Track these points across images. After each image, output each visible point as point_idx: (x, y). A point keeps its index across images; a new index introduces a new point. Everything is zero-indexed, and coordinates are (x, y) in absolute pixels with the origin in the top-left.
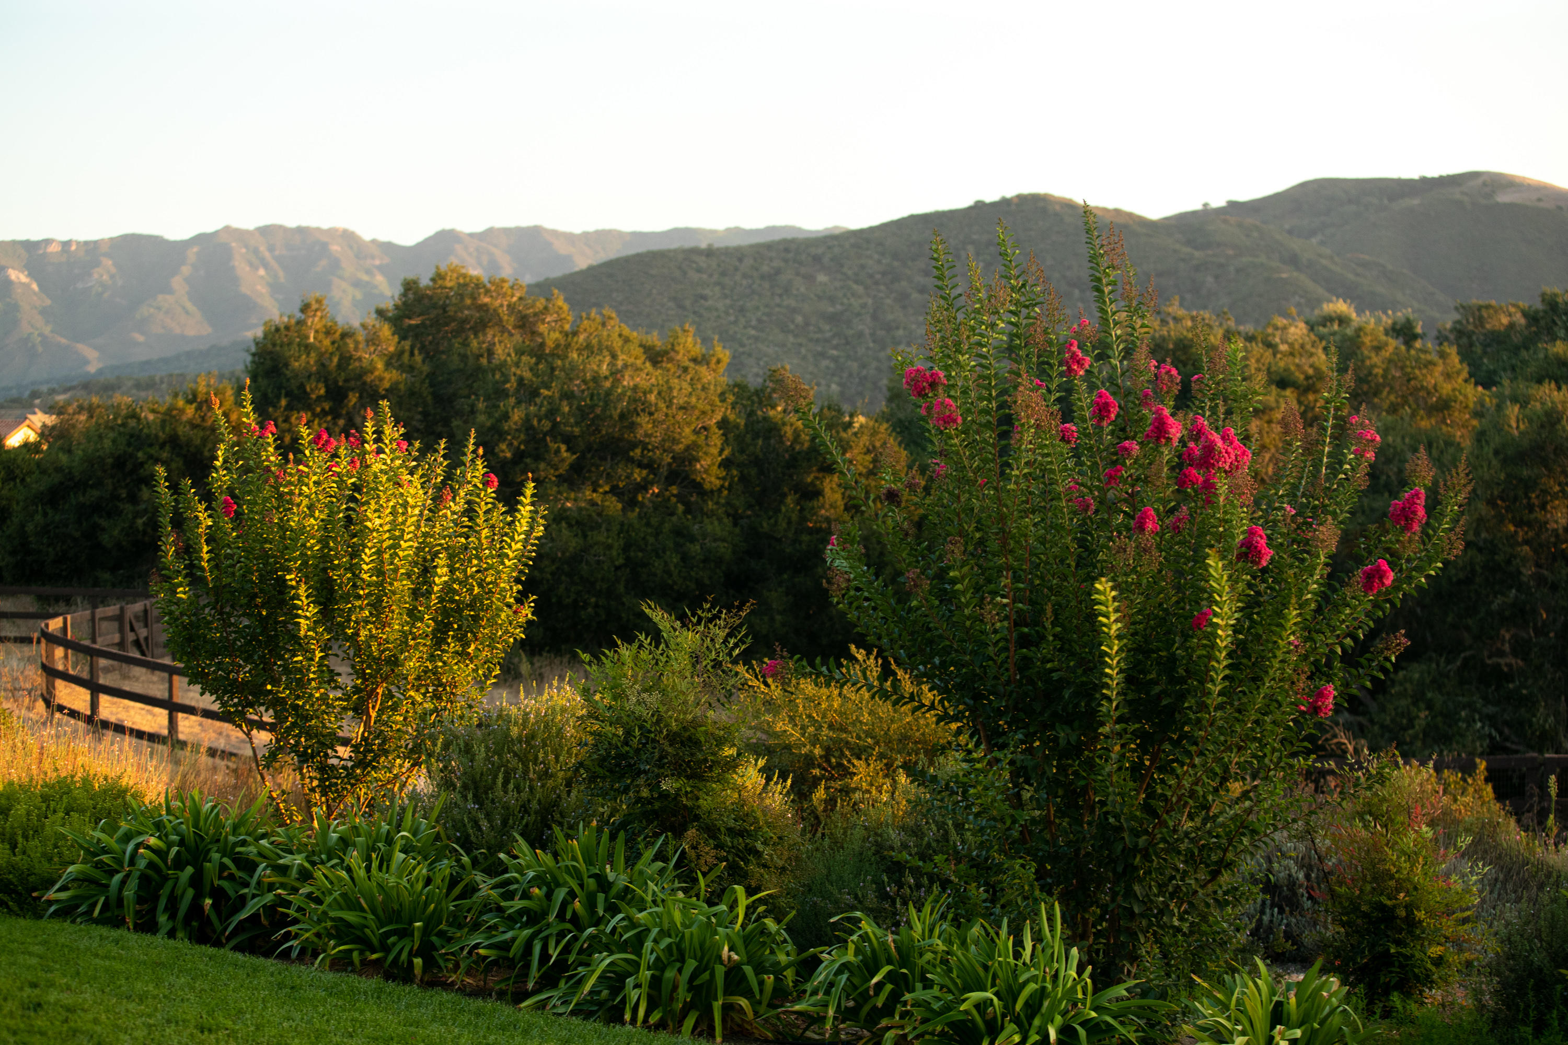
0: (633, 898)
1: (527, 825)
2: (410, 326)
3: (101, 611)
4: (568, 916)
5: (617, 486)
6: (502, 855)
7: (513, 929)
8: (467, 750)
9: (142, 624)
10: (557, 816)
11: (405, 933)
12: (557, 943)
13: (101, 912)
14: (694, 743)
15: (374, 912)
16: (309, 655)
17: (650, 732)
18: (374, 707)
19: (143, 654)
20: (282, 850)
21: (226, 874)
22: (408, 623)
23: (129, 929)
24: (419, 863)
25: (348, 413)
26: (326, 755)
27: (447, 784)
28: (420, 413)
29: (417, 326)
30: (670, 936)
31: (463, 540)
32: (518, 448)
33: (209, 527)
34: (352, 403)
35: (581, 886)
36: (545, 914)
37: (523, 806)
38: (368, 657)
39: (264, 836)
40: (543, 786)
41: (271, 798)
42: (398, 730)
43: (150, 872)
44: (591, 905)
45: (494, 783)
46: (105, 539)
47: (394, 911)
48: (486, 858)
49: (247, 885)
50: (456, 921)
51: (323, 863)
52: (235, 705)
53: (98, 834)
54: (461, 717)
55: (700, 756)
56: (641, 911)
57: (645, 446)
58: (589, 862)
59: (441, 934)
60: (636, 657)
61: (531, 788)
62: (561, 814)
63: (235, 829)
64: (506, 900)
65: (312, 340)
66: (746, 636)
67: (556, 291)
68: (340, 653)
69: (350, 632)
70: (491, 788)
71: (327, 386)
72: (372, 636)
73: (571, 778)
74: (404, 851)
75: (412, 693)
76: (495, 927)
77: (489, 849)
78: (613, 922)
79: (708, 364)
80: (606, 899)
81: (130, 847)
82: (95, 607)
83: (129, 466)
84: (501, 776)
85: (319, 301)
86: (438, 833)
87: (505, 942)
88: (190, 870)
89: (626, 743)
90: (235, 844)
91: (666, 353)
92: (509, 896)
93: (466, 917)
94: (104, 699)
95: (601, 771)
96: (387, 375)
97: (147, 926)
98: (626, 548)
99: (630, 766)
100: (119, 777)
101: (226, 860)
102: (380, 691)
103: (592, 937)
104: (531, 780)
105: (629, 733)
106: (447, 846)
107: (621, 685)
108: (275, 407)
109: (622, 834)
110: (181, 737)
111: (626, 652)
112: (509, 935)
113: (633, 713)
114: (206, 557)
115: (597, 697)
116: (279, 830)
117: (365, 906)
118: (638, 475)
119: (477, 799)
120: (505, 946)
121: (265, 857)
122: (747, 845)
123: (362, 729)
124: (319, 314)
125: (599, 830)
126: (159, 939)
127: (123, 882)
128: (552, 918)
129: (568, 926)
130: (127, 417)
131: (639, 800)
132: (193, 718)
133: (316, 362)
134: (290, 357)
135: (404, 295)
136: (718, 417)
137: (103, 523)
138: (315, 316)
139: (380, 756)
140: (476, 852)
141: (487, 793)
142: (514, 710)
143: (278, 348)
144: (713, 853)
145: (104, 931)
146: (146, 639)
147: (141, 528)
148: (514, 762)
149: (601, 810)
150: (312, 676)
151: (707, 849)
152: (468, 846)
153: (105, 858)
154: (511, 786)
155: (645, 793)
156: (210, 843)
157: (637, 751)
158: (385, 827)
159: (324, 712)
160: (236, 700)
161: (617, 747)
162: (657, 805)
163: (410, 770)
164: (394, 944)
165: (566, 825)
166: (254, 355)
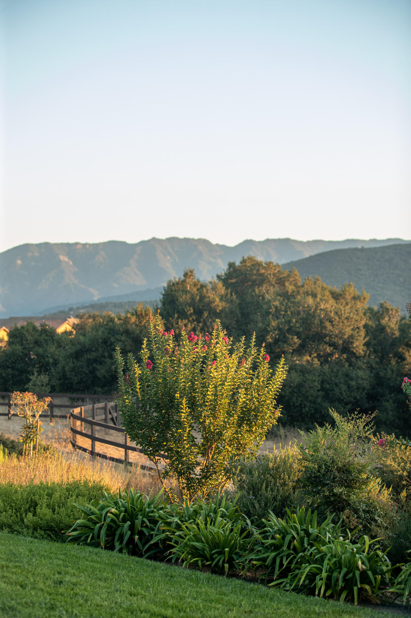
0: (320, 540)
1: (275, 506)
2: (231, 283)
3: (97, 405)
4: (292, 548)
5: (320, 354)
6: (263, 520)
7: (267, 552)
8: (250, 473)
9: (114, 411)
10: (289, 503)
11: (221, 553)
12: (287, 559)
13: (91, 540)
14: (349, 472)
15: (208, 543)
16: (184, 429)
17: (329, 467)
18: (211, 453)
19: (115, 424)
20: (169, 515)
21: (144, 525)
22: (227, 417)
23: (102, 548)
24: (228, 522)
25: (204, 320)
26: (190, 473)
27: (241, 488)
28: (235, 321)
29: (234, 283)
30: (335, 557)
31: (250, 380)
32: (275, 337)
33: (140, 374)
34: (206, 316)
35: (298, 534)
36: (282, 546)
37: (274, 498)
38: (209, 431)
39: (162, 509)
40: (283, 489)
41: (165, 491)
42: (221, 463)
43: (112, 524)
44: (302, 543)
45: (261, 487)
46: (98, 374)
47: (216, 543)
48: (257, 520)
49: (153, 530)
50: (243, 548)
51: (186, 521)
52: (150, 451)
53: (90, 506)
54: (248, 458)
55: (351, 478)
56: (323, 546)
57: (330, 336)
58: (301, 524)
59: (236, 554)
60: (324, 433)
61: (278, 490)
62: (290, 501)
63: (149, 505)
64: (264, 539)
65: (188, 289)
66: (373, 426)
67: (294, 268)
68: (197, 429)
69: (201, 420)
70: (260, 489)
71: (194, 309)
72: (211, 423)
73: (295, 486)
74: (222, 517)
75: (227, 447)
76: (259, 551)
77: (258, 516)
78: (311, 550)
79: (360, 300)
80: (308, 540)
81: (104, 512)
82: (94, 403)
83: (109, 343)
84: (264, 484)
85: (191, 272)
86: (237, 509)
87: (264, 558)
88: (129, 523)
89: (319, 471)
90: (149, 512)
91: (341, 295)
92: (266, 538)
93: (248, 546)
94: (97, 444)
95: (308, 483)
96: (220, 304)
97: (110, 547)
98: (323, 382)
99: (320, 481)
100: (100, 482)
101: (145, 520)
102: (213, 446)
103: (302, 557)
104: (278, 486)
105: (320, 467)
106: (240, 515)
107: (317, 446)
108: (173, 318)
109: (316, 512)
110: (130, 461)
111: (320, 431)
112: (265, 555)
113: (322, 458)
114: (139, 387)
115: (307, 451)
116: (168, 506)
117: (204, 541)
118: (329, 349)
119: (254, 494)
120: (264, 560)
121: (162, 518)
122: (371, 517)
123: (205, 462)
124: (191, 277)
125: (307, 510)
126: (115, 553)
127: (101, 528)
128: (285, 548)
129: (292, 552)
130: (109, 321)
131: (324, 496)
132: (136, 452)
133: (190, 298)
134: (178, 296)
135: (229, 269)
136: (363, 322)
137: (98, 367)
138: (190, 278)
139: (213, 474)
140: (253, 518)
141: (258, 492)
142: (271, 456)
143: (174, 292)
144: (356, 520)
145: (91, 549)
146: (116, 417)
147: (114, 370)
148: (270, 479)
149: (308, 501)
150: (185, 438)
151: (354, 518)
152: (249, 515)
153: (93, 517)
154: (269, 489)
155: (327, 493)
156: (138, 511)
157: (324, 475)
158: (213, 506)
159: (189, 454)
160: (151, 449)
161: (315, 473)
162: (332, 499)
163: (226, 481)
164: (216, 558)
165: (292, 507)
166: (164, 295)
